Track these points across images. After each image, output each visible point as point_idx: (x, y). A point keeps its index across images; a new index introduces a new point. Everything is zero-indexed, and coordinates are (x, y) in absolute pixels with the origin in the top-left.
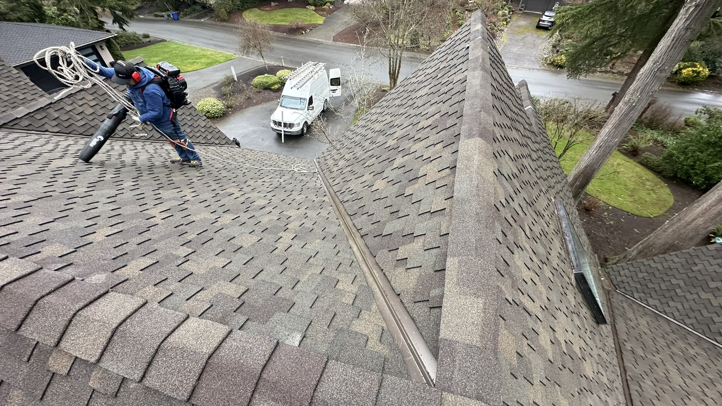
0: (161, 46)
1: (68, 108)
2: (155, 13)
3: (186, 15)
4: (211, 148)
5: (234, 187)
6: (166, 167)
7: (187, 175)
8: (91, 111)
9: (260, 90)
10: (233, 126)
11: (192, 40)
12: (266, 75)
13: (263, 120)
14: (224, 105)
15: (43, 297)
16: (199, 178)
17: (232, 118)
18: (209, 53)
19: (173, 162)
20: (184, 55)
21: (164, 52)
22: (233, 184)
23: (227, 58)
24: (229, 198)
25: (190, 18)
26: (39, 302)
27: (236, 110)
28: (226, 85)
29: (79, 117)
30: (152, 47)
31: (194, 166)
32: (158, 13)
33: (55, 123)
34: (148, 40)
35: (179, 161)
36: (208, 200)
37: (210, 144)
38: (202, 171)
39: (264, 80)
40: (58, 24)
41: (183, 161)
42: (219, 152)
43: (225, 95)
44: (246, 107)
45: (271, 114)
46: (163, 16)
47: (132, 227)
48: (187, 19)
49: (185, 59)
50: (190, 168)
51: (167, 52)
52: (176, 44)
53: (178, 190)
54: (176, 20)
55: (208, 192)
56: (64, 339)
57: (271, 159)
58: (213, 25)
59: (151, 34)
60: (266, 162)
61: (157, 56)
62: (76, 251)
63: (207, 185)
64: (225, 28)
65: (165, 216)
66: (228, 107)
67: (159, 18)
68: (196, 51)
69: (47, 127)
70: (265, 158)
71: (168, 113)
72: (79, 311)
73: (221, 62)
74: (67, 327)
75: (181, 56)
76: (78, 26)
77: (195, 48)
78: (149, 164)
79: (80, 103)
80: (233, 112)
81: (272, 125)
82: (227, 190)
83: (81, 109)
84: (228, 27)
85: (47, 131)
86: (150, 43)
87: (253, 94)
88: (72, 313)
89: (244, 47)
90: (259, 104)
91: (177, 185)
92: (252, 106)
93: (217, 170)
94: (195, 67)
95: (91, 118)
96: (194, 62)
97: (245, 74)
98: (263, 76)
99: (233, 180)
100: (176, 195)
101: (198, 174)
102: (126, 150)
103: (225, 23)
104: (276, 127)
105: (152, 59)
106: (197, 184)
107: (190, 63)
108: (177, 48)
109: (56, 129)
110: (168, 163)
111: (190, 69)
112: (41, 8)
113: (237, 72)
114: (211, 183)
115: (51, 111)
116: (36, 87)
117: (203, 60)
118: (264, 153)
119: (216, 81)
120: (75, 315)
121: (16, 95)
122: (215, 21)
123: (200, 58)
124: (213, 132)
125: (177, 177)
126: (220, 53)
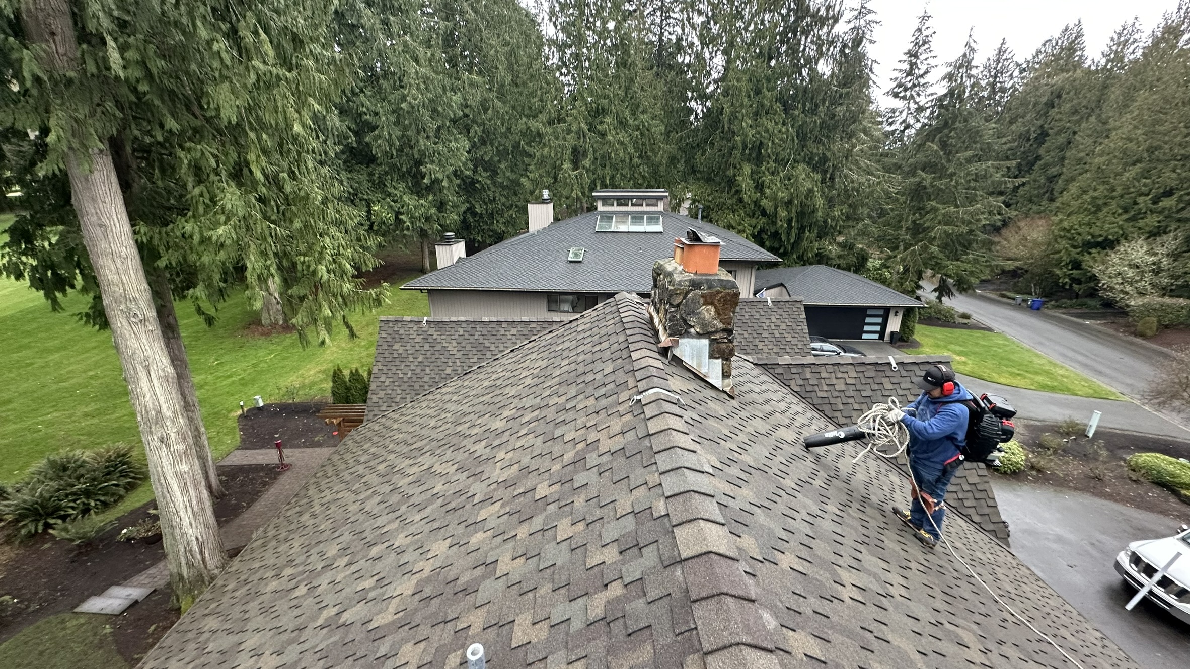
0: (979, 335)
1: (824, 375)
2: (1004, 292)
3: (1058, 307)
4: (960, 521)
5: (974, 634)
6: (882, 511)
7: (905, 548)
8: (843, 387)
9: (1142, 479)
10: (1019, 500)
11: (1041, 343)
12: (1182, 460)
13: (1104, 533)
14: (1027, 460)
15: (727, 594)
16: (922, 568)
17: (1025, 488)
18: (1061, 372)
19: (896, 511)
20: (1008, 359)
21: (977, 344)
22: (975, 627)
23: (1095, 392)
24: (957, 648)
25: (1064, 313)
26: (722, 596)
27: (1047, 480)
28: (1059, 432)
29: (825, 388)
30: (964, 331)
31: (921, 540)
32: (1009, 294)
33: (802, 382)
34: (965, 321)
35: (905, 516)
36: (922, 623)
37: (962, 515)
38: (930, 557)
39: (1171, 468)
40: (869, 277)
41: (910, 521)
42: (972, 539)
43: (1041, 445)
44: (1076, 489)
45: (1137, 538)
46: (1014, 299)
47: (816, 579)
48: (1058, 313)
49: (1007, 366)
50: (915, 539)
51: (983, 346)
52: (1007, 339)
53: (885, 566)
54: (1035, 309)
55: (926, 606)
56: (716, 655)
57: (1081, 635)
58: (1110, 335)
59: (975, 316)
60: (1063, 632)
61: (961, 346)
62: (762, 562)
63: (930, 591)
64: (1133, 348)
65: (856, 597)
66: (1033, 468)
67: (1005, 300)
68: (1036, 360)
69: (792, 383)
70: (1064, 620)
71: (950, 454)
72: (744, 644)
73: (1077, 395)
74: (725, 648)
75: (1002, 359)
76: (889, 286)
77: (1037, 356)
78: (864, 492)
79: (840, 375)
80: (1036, 480)
81: (1124, 560)
82: (959, 631)
83: (834, 381)
84: (1144, 348)
85: (789, 386)
86: (965, 326)
87: (1116, 478)
88: (738, 640)
89: (1159, 393)
90: (1116, 501)
91: (886, 555)
92: (1095, 494)
93: (956, 574)
94: (1016, 382)
95: (837, 394)
96: (1019, 375)
97: (1124, 435)
98: (1173, 460)
99: (979, 618)
100: (880, 572)
101: (921, 558)
102: (846, 453)
103: (1139, 340)
104: (1133, 570)
105: (952, 346)
106: (915, 576)
107: (1011, 374)
108: (1005, 345)
109: (797, 389)
110: (888, 508)
111: (1002, 380)
112: (867, 259)
113: (1102, 424)
114: (937, 592)
115: (808, 370)
116: (807, 335)
117: (1039, 379)
118: (1067, 607)
119: (1041, 418)
120: (738, 644)
121: (786, 335)
122: (1117, 330)
123: (1036, 373)
124: (983, 502)
125: (891, 541)
126: (1086, 381)
